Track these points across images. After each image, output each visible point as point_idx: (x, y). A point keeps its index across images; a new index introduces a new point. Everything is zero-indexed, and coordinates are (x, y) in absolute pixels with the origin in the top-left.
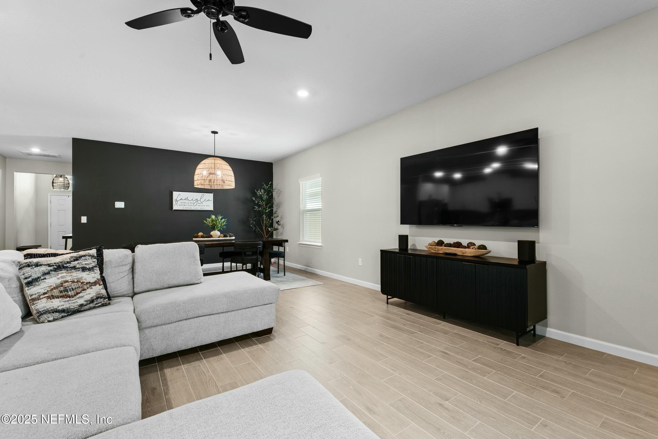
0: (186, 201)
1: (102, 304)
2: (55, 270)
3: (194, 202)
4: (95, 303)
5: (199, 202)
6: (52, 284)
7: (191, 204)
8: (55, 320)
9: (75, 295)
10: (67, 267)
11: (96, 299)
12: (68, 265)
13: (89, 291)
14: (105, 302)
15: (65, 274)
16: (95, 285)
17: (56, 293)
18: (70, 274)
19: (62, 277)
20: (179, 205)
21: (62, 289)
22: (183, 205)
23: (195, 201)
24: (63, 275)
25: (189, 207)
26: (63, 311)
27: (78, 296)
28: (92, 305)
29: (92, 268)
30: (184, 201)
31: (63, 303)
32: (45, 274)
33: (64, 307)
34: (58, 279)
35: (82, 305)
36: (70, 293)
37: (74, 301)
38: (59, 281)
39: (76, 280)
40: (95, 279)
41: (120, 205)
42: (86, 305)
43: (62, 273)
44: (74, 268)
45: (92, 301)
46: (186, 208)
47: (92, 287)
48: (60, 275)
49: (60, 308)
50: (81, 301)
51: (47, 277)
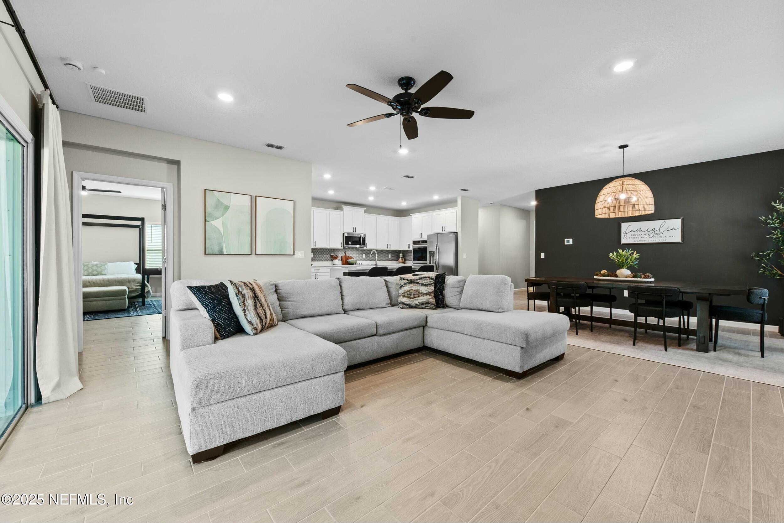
0: (639, 233)
1: (430, 308)
2: (409, 283)
3: (650, 233)
4: (425, 305)
6: (406, 290)
7: (645, 236)
8: (403, 308)
9: (413, 298)
10: (415, 282)
11: (425, 303)
12: (415, 281)
13: (422, 297)
14: (432, 307)
15: (412, 286)
16: (426, 295)
17: (406, 295)
18: (414, 286)
19: (411, 287)
20: (630, 238)
21: (408, 293)
22: (634, 238)
23: (652, 231)
24: (411, 286)
25: (641, 239)
26: (406, 305)
27: (415, 299)
28: (422, 306)
29: (427, 285)
30: (636, 233)
31: (407, 301)
32: (405, 284)
33: (407, 303)
34: (409, 287)
35: (416, 304)
36: (411, 296)
37: (413, 301)
38: (409, 289)
39: (416, 290)
40: (427, 292)
41: (569, 242)
42: (419, 305)
43: (411, 285)
44: (418, 283)
45: (423, 304)
46: (638, 241)
47: (424, 296)
48: (410, 286)
49: (406, 303)
50: (416, 302)
51: (405, 285)
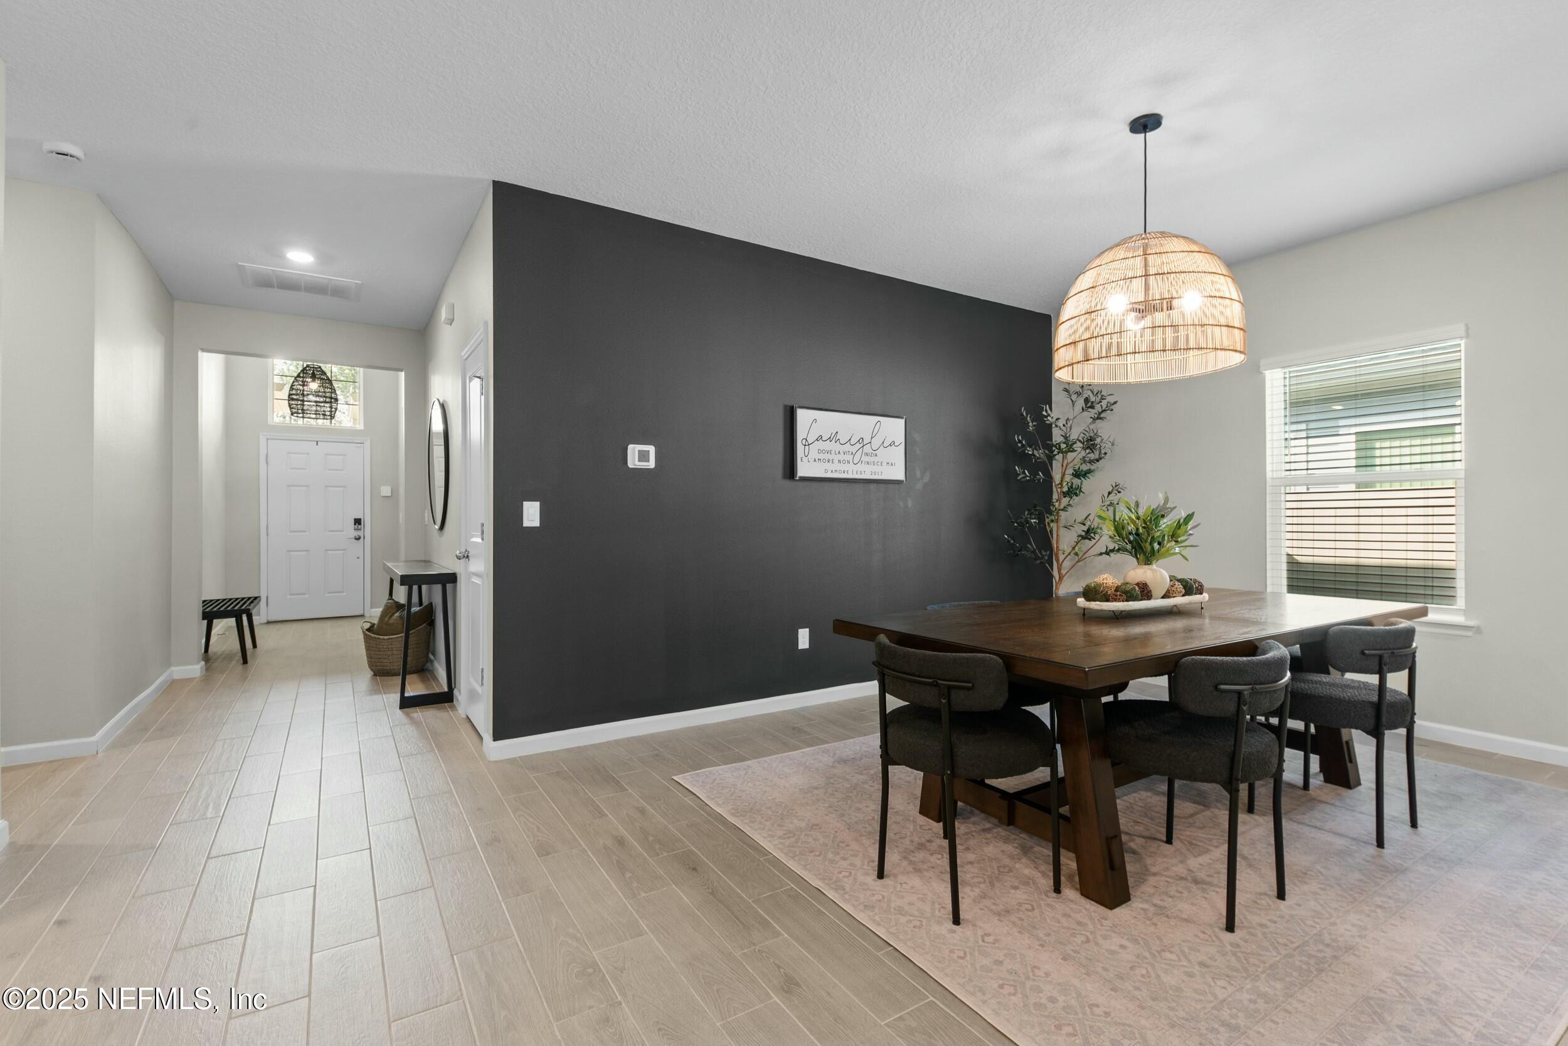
0: (833, 446)
3: (854, 449)
5: (867, 449)
7: (846, 458)
20: (815, 460)
22: (824, 461)
23: (858, 446)
30: (827, 446)
